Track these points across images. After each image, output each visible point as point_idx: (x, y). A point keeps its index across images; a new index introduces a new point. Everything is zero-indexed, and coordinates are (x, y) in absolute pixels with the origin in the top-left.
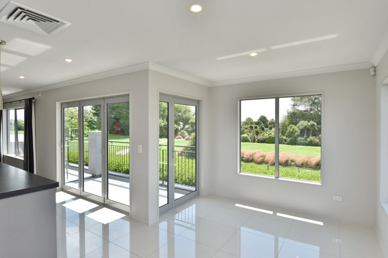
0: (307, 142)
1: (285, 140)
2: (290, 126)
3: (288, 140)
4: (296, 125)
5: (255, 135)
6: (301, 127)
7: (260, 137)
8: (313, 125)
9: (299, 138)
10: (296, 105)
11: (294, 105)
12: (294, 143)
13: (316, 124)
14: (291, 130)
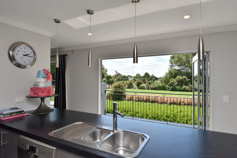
0: (182, 89)
1: (168, 88)
2: (171, 79)
3: (171, 88)
4: (174, 79)
5: (149, 85)
6: (178, 80)
7: (152, 86)
8: (185, 79)
9: (177, 87)
10: (173, 66)
11: (171, 66)
12: (174, 90)
13: (186, 78)
14: (172, 82)
